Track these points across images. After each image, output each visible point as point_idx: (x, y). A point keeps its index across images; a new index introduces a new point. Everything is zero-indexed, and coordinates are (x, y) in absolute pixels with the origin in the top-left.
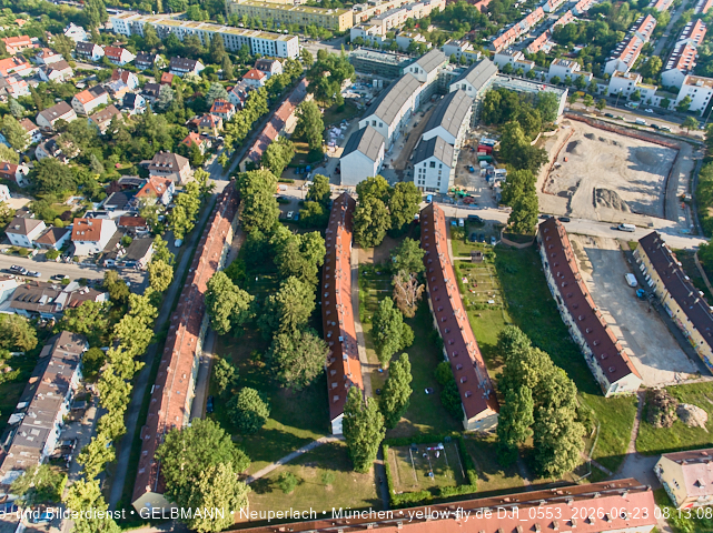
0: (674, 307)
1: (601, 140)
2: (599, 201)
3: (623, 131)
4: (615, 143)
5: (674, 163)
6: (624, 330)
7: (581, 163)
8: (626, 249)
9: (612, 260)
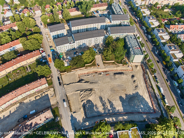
1: (134, 81)
7: (109, 80)
8: (53, 107)
9: (44, 104)
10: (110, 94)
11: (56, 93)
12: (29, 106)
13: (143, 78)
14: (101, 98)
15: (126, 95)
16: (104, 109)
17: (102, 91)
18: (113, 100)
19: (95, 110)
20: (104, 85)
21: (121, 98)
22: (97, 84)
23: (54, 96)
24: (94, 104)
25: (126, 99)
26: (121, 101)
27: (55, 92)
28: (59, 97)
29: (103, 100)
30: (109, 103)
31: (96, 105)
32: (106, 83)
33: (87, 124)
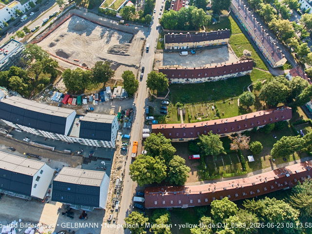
0: (201, 44)
1: (57, 41)
2: (123, 53)
3: (51, 30)
4: (63, 36)
5: (85, 19)
6: (212, 62)
7: (81, 54)
8: (162, 51)
9: (170, 58)
10: (96, 42)
11: (153, 62)
12: (188, 63)
13: (44, 40)
14: (108, 42)
15: (80, 35)
16: (113, 33)
17: (101, 48)
18: (98, 36)
19: (121, 36)
20: (93, 51)
21: (88, 35)
22: (99, 56)
23: (156, 60)
24: (118, 41)
25: (84, 32)
26: (91, 33)
27: (153, 64)
28: (151, 57)
29: (107, 40)
30: (103, 35)
31: (118, 39)
32: (88, 53)
33: (136, 28)
